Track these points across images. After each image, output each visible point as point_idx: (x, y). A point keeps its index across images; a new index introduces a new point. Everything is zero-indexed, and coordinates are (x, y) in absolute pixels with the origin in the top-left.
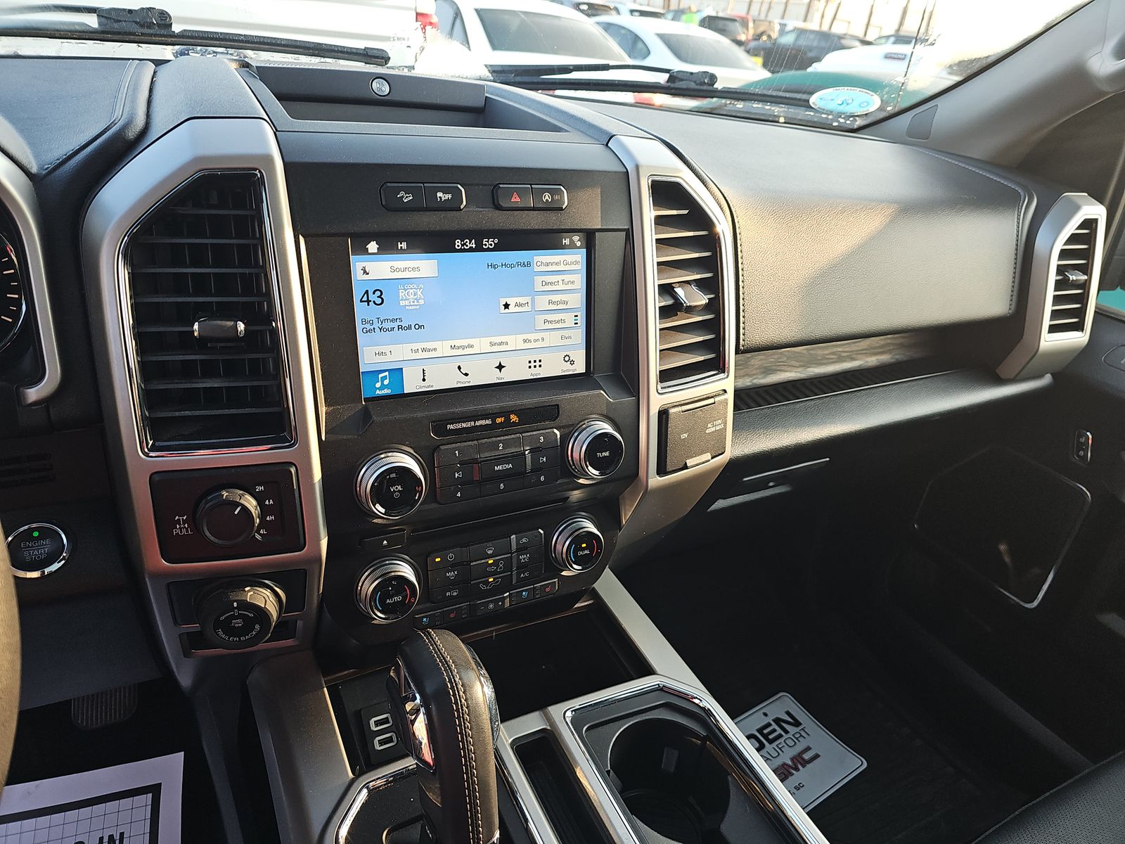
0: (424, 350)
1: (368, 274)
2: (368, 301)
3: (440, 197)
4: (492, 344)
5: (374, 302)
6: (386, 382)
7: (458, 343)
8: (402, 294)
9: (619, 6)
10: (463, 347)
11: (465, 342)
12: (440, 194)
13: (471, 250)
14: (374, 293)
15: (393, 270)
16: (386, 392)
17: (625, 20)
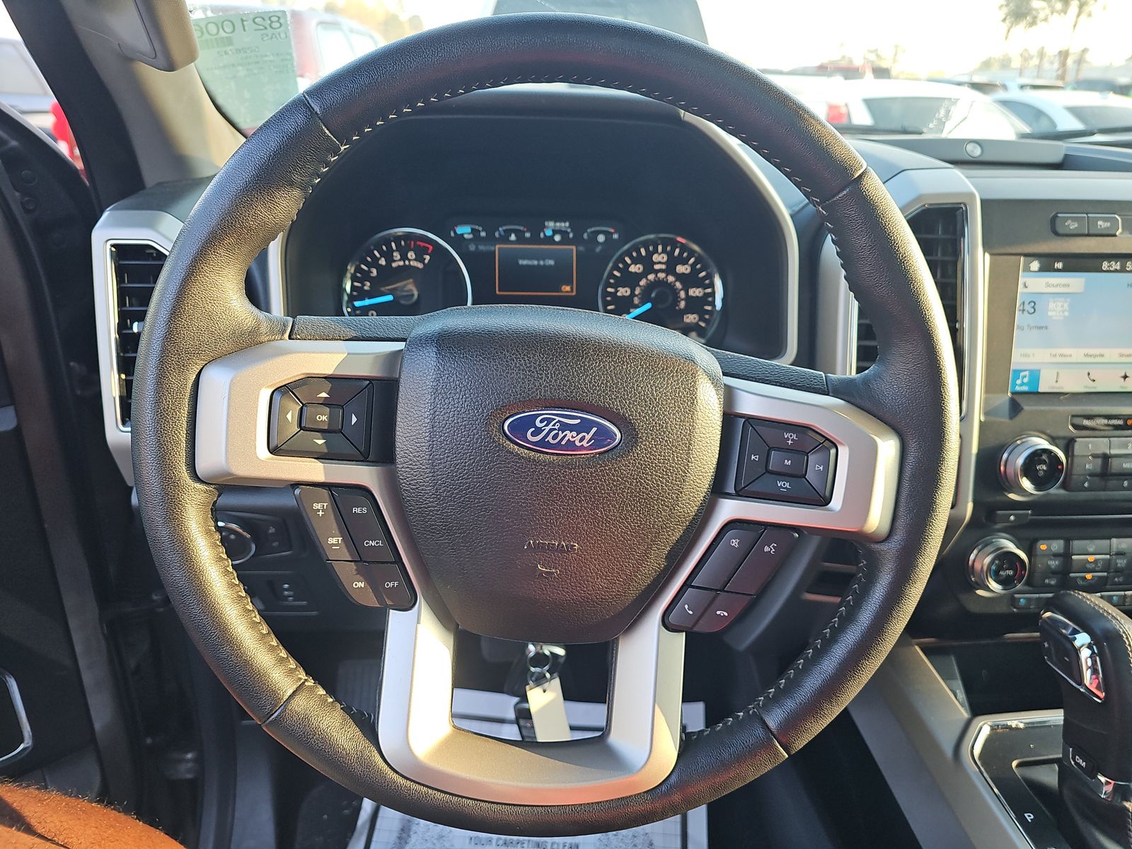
0: (1061, 355)
1: (1026, 287)
2: (1024, 310)
3: (1101, 226)
4: (1121, 355)
5: (1028, 311)
6: (1026, 380)
7: (1091, 351)
8: (1052, 305)
9: (1007, 83)
10: (1095, 356)
11: (1097, 351)
12: (1100, 223)
13: (1116, 271)
14: (1029, 303)
15: (1048, 285)
16: (1025, 388)
17: (1015, 94)
